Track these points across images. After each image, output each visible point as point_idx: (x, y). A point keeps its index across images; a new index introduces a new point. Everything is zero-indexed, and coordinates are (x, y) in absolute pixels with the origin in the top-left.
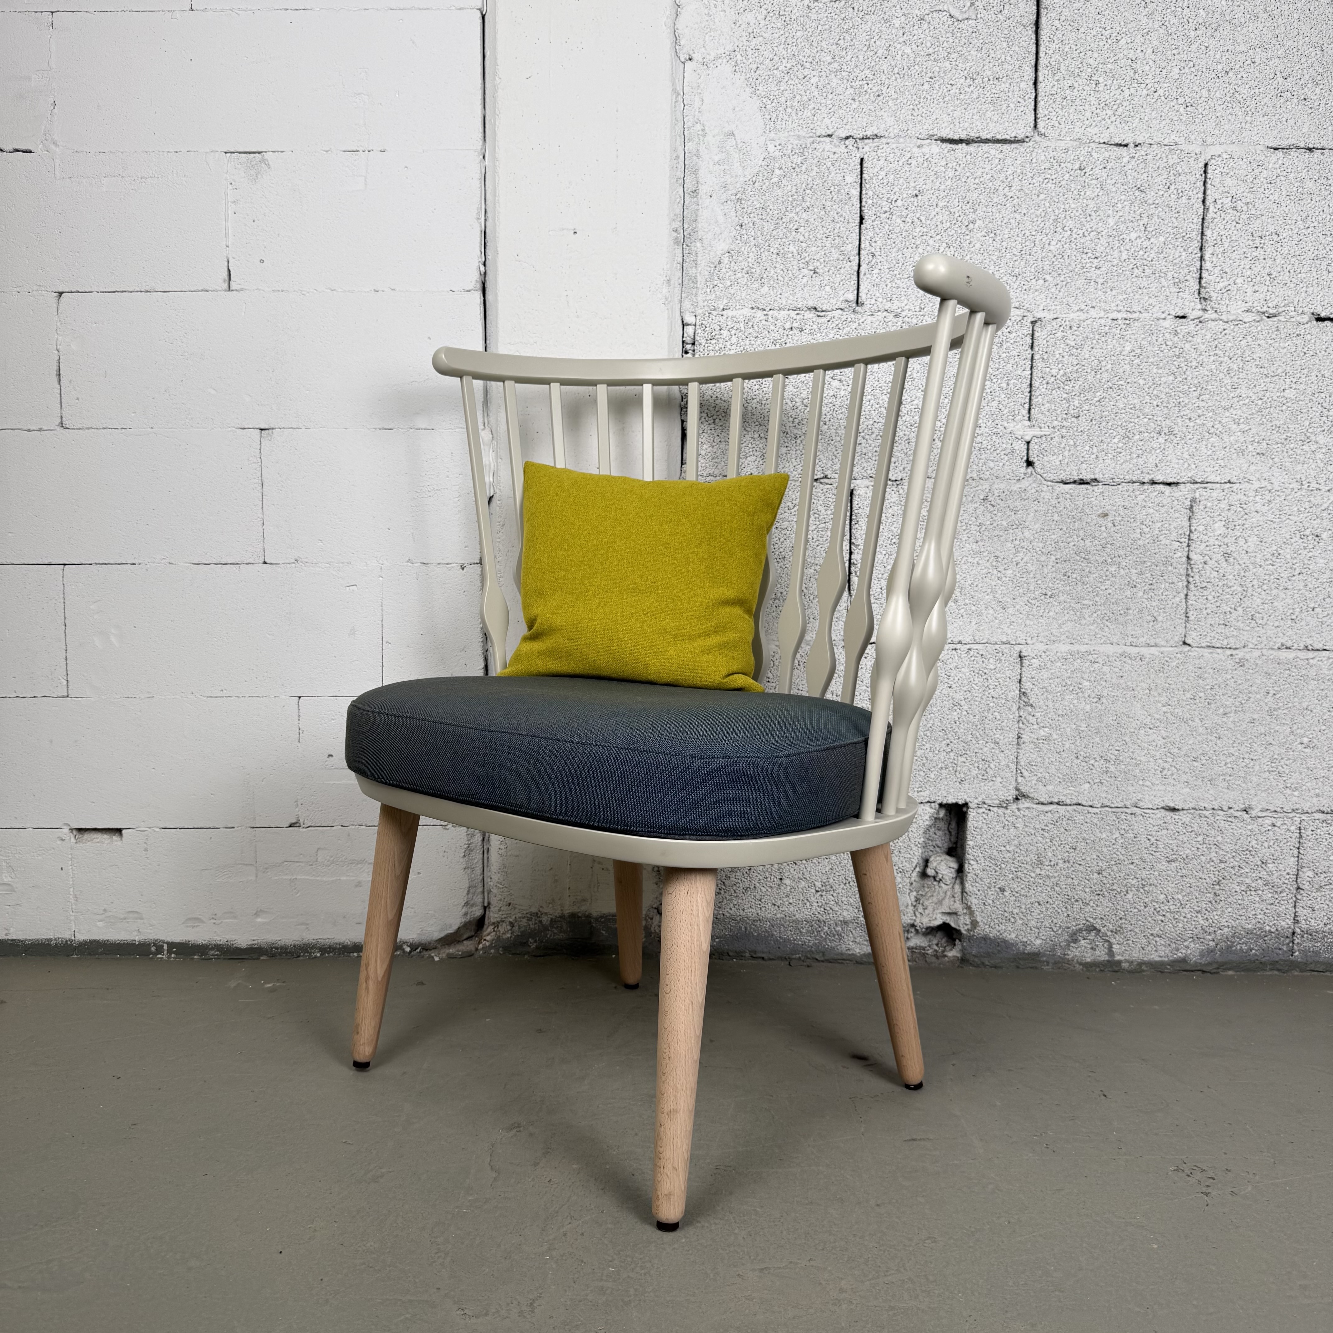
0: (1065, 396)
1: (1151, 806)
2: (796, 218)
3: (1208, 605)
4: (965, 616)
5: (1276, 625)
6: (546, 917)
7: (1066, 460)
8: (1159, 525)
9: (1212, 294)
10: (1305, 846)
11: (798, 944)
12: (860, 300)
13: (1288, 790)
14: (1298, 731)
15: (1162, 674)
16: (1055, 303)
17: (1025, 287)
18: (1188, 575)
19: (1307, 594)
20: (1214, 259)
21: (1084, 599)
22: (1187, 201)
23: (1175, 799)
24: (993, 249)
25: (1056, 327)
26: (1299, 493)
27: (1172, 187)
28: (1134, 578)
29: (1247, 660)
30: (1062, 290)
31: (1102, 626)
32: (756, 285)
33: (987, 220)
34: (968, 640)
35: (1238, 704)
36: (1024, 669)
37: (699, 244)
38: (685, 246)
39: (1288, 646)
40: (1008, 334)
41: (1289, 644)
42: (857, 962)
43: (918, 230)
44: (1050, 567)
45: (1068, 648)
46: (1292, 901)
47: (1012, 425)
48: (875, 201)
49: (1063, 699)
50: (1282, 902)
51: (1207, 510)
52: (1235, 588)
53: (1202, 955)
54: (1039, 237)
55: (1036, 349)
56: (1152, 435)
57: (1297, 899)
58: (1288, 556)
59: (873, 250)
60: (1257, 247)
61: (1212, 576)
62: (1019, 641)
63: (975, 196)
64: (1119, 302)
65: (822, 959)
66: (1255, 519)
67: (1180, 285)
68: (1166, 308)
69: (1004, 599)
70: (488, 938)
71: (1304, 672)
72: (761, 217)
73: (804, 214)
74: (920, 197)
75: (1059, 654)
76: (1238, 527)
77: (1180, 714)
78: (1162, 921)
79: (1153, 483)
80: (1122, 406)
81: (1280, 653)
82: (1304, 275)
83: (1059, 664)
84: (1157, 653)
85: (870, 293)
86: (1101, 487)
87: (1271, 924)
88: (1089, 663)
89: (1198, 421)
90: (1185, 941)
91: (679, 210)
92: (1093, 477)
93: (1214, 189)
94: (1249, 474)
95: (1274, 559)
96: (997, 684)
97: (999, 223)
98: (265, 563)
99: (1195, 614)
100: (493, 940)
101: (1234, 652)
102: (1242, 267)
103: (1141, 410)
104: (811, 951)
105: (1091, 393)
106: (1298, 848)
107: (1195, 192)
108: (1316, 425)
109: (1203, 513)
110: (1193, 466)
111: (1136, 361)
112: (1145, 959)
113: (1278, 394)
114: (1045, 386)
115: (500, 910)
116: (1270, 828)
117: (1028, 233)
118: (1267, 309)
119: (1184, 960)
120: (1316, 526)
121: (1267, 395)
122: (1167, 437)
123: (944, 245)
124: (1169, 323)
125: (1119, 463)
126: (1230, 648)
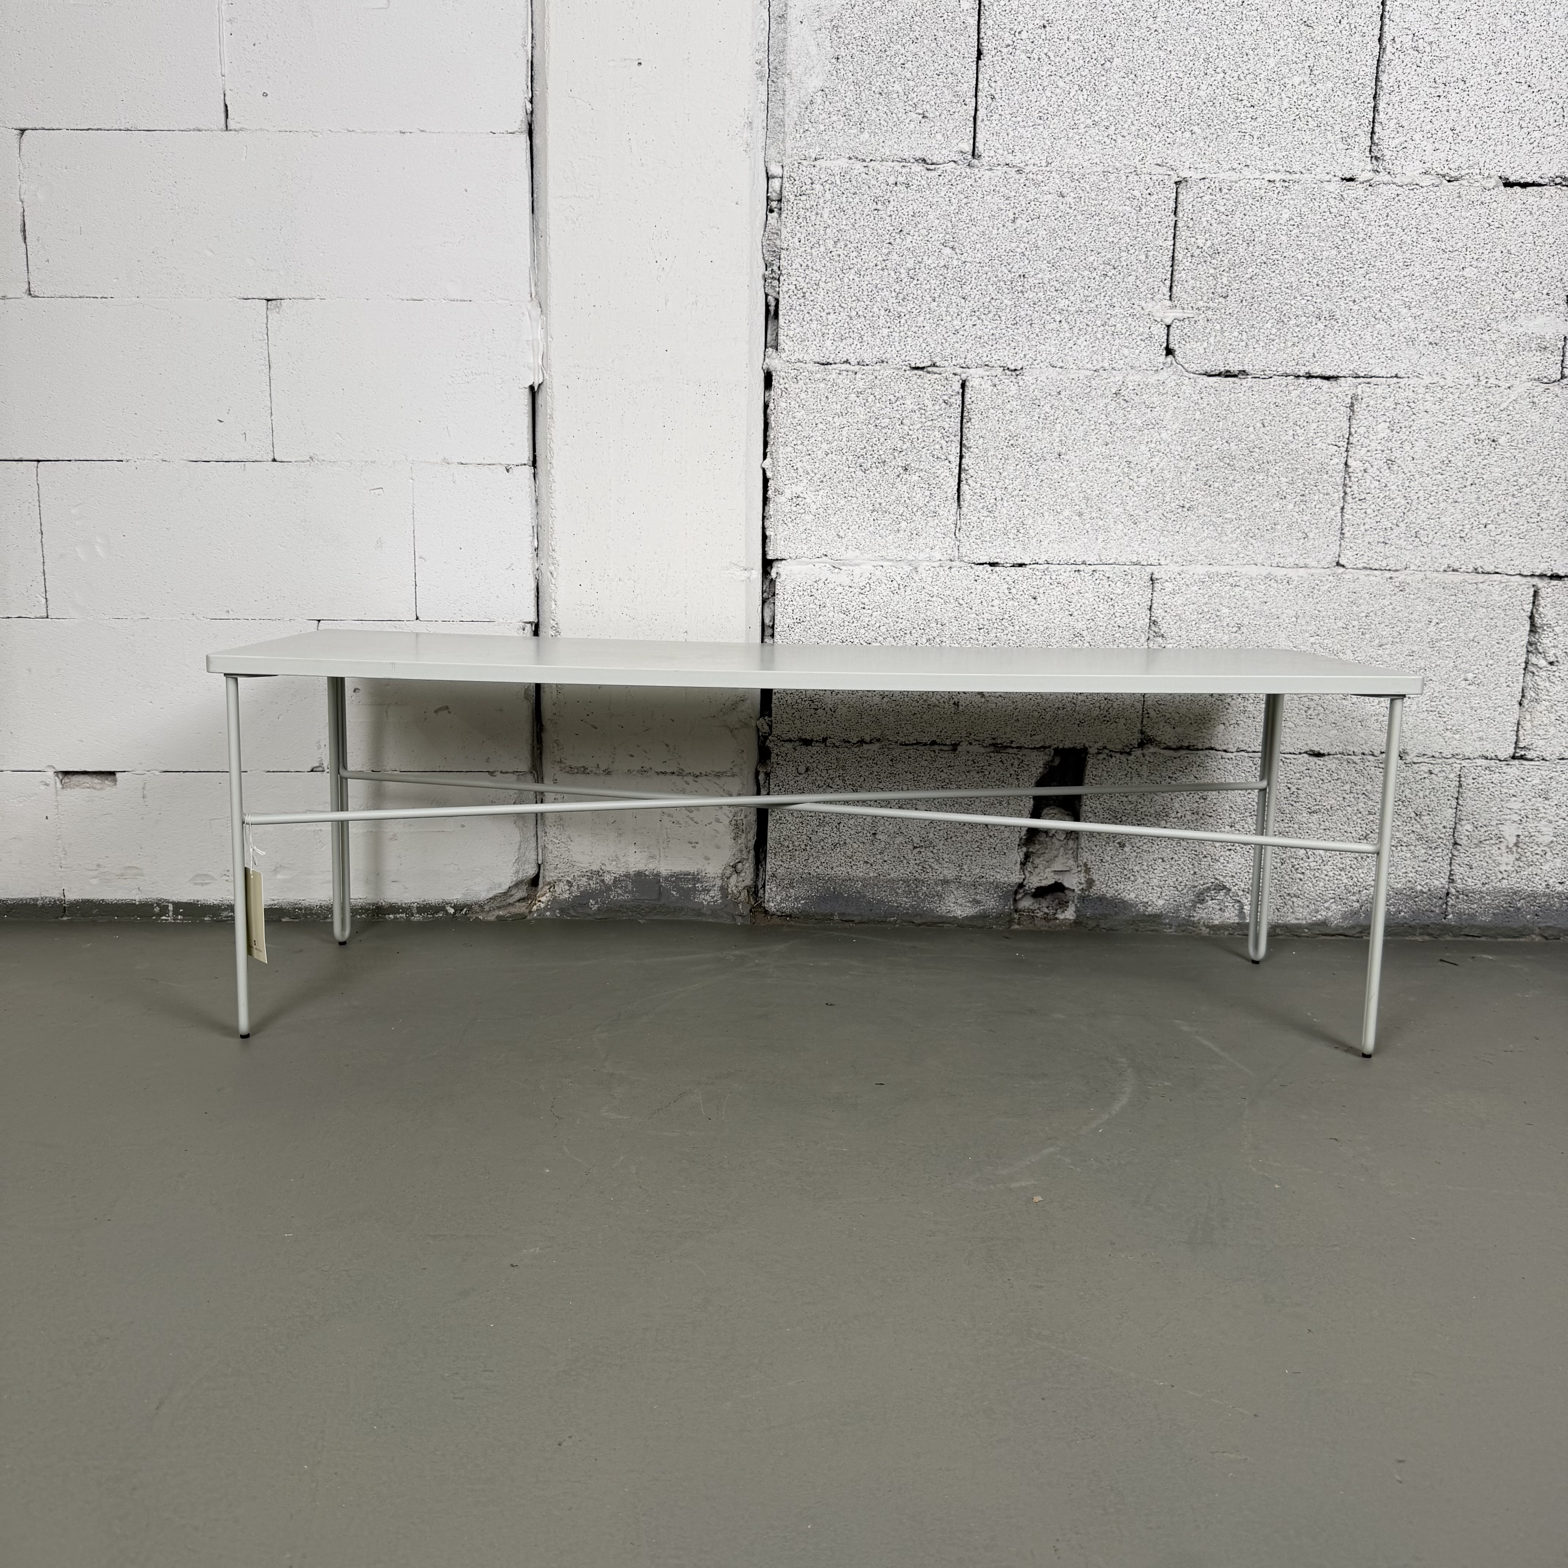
0: (1212, 271)
1: (1292, 751)
2: (903, 51)
3: (1367, 520)
4: (1091, 532)
5: (1442, 544)
6: (608, 876)
7: (1212, 348)
8: (1315, 425)
9: (1386, 152)
10: (1465, 795)
11: (893, 906)
12: (976, 151)
13: (1448, 732)
14: (1463, 665)
15: (1311, 599)
16: (1204, 160)
17: (1168, 140)
18: (1345, 485)
19: (1479, 508)
20: (1390, 110)
21: (1226, 512)
22: (1360, 39)
23: (1320, 741)
24: (1132, 93)
25: (1204, 188)
26: (1475, 390)
27: (1344, 21)
28: (1284, 488)
29: (1408, 584)
30: (1211, 144)
31: (1246, 543)
32: (854, 131)
33: (1127, 57)
34: (1093, 560)
35: (1395, 634)
36: (1155, 594)
37: (787, 80)
38: (770, 82)
39: (1455, 568)
40: (1148, 196)
41: (1456, 565)
42: (959, 926)
43: (1045, 69)
44: (1189, 474)
45: (1207, 569)
46: (1447, 857)
47: (1150, 305)
48: (995, 32)
49: (1198, 628)
50: (1437, 859)
51: (1370, 408)
52: (1398, 500)
53: (1344, 917)
54: (1186, 80)
55: (1180, 214)
56: (1310, 319)
57: (1453, 855)
58: (1460, 464)
59: (993, 92)
60: (1439, 96)
61: (1372, 486)
62: (1151, 561)
63: (1114, 27)
64: (1277, 160)
65: (919, 922)
66: (1423, 420)
67: (1349, 140)
68: (1332, 168)
69: (1136, 512)
70: (543, 899)
71: (1472, 598)
72: (860, 48)
73: (912, 46)
74: (1048, 28)
75: (1195, 576)
76: (1404, 430)
77: (1331, 645)
78: (1301, 880)
79: (1309, 376)
80: (1277, 284)
81: (1446, 575)
82: (1492, 131)
83: (1196, 588)
84: (1306, 576)
85: (989, 142)
86: (1250, 380)
87: (1423, 883)
88: (1229, 587)
89: (1363, 304)
90: (1326, 902)
91: (763, 38)
92: (1241, 368)
93: (1392, 24)
94: (1419, 367)
95: (1444, 467)
96: (1124, 611)
97: (1141, 62)
98: (274, 460)
99: (1352, 530)
100: (549, 901)
101: (1394, 574)
102: (1421, 119)
103: (1298, 290)
104: (907, 913)
105: (1242, 269)
106: (1457, 799)
107: (1370, 28)
108: (1499, 310)
109: (1366, 412)
110: (1356, 357)
111: (1294, 231)
112: (1280, 922)
113: (1457, 273)
114: (1189, 259)
115: (556, 868)
116: (1426, 775)
117: (1173, 73)
118: (1449, 171)
119: (1324, 923)
120: (1493, 429)
121: (1444, 274)
122: (1328, 322)
123: (1076, 87)
124: (1335, 186)
125: (1271, 352)
126: (1389, 570)
